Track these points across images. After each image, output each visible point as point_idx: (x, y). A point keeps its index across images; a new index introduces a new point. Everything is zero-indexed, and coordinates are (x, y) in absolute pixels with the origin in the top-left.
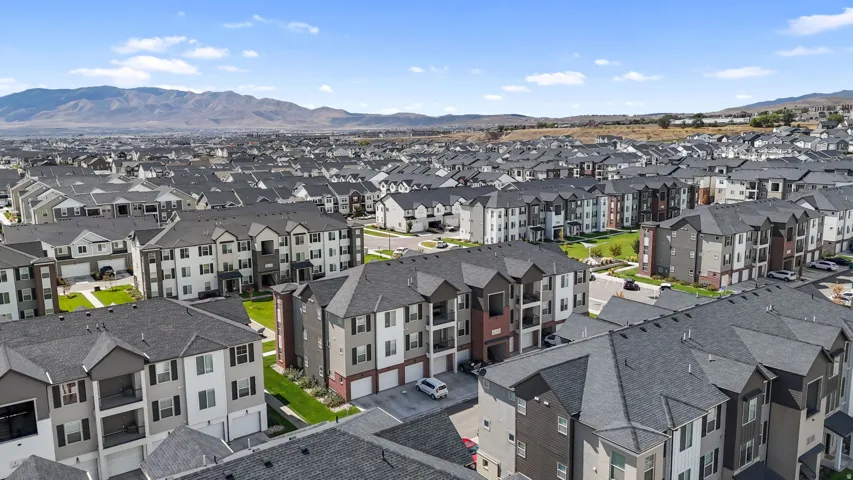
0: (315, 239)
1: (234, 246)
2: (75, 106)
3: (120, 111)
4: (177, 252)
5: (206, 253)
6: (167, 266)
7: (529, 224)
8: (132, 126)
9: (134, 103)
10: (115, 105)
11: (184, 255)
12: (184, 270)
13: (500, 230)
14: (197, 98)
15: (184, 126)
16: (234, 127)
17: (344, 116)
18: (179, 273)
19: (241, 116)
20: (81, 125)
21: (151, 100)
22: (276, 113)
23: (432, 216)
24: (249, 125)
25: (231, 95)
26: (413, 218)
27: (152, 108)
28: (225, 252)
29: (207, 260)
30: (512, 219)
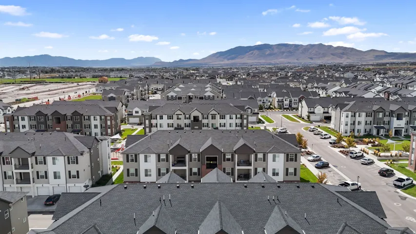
0: (223, 117)
1: (182, 117)
2: (252, 53)
3: (270, 55)
4: (158, 117)
5: (170, 119)
6: (154, 122)
7: (374, 124)
8: (273, 62)
9: (276, 51)
10: (268, 52)
11: (161, 118)
12: (160, 124)
13: (347, 125)
14: (304, 47)
15: (296, 61)
16: (319, 61)
17: (384, 54)
18: (158, 126)
19: (324, 55)
20: (253, 61)
21: (283, 49)
22: (343, 54)
23: (328, 113)
24: (328, 60)
25: (321, 45)
26: (313, 113)
27: (283, 53)
28: (178, 119)
29: (171, 121)
30: (358, 119)
